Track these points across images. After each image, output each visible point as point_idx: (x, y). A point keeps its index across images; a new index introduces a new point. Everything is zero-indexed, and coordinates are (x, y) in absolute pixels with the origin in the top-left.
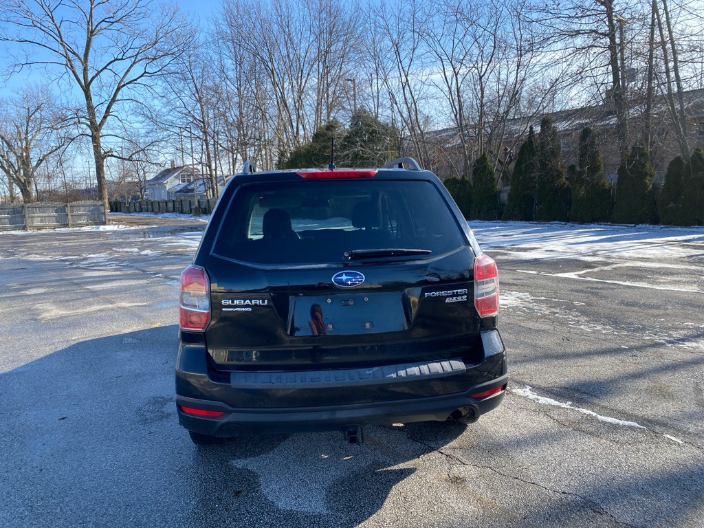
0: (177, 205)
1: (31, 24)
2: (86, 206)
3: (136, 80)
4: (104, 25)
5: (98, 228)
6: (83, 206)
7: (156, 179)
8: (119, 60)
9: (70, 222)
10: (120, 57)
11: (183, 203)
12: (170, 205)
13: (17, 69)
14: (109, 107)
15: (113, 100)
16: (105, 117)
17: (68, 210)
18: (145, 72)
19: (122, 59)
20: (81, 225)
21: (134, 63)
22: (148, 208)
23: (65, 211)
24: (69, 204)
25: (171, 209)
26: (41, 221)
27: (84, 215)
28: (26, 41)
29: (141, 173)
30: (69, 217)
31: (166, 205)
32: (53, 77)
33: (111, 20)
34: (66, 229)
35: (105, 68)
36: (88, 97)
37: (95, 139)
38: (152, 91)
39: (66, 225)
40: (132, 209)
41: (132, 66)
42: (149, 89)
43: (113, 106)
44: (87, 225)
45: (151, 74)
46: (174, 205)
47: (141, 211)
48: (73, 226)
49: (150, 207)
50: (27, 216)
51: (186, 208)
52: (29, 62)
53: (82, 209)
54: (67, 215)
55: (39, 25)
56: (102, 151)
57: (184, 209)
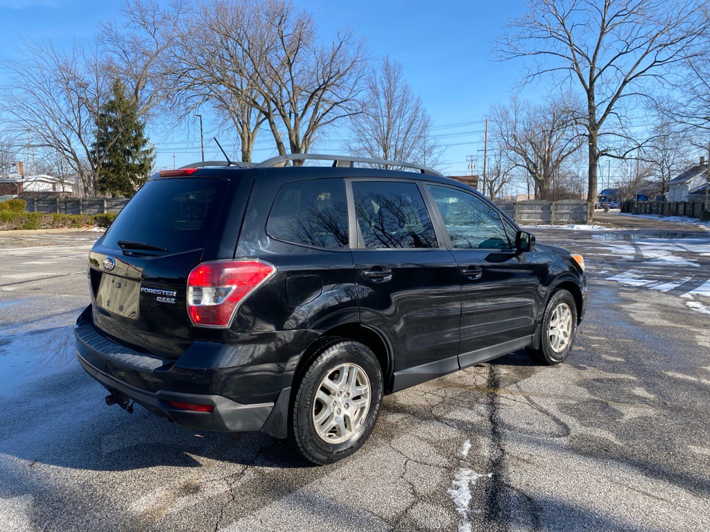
0: (689, 208)
1: (549, 35)
2: (570, 205)
3: (643, 72)
4: (617, 20)
5: (572, 227)
6: (567, 205)
7: (679, 178)
8: (623, 53)
9: (553, 220)
10: (624, 51)
11: (696, 206)
12: (681, 207)
13: (530, 79)
14: (611, 105)
15: (617, 96)
16: (605, 116)
17: (552, 208)
18: (655, 62)
19: (626, 52)
20: (563, 223)
21: (647, 53)
22: (658, 210)
23: (550, 209)
24: (554, 203)
25: (681, 213)
26: (528, 218)
27: (567, 213)
28: (541, 52)
29: (666, 172)
30: (553, 214)
31: (677, 208)
32: (557, 83)
33: (625, 12)
34: (548, 226)
35: (609, 65)
36: (591, 97)
37: (592, 139)
38: (663, 81)
39: (549, 223)
40: (643, 210)
41: (643, 56)
42: (659, 78)
43: (615, 104)
44: (569, 223)
45: (662, 63)
46: (685, 208)
47: (651, 212)
48: (555, 223)
49: (660, 209)
50: (517, 212)
51: (698, 211)
52: (540, 71)
53: (566, 207)
54: (551, 213)
55: (555, 35)
56: (597, 151)
57: (696, 212)
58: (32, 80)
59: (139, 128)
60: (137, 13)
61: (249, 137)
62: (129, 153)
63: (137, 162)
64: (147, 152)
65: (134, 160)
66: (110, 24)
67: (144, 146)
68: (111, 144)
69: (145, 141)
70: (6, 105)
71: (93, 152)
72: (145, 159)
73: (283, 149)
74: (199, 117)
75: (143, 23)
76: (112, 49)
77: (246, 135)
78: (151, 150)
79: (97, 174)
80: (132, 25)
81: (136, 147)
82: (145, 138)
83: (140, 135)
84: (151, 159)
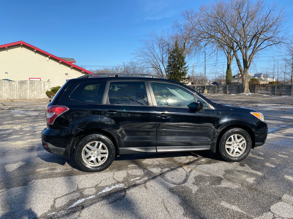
58: (149, 45)
59: (183, 58)
60: (186, 15)
61: (230, 58)
62: (179, 68)
63: (181, 72)
64: (186, 67)
65: (181, 71)
66: (176, 21)
67: (185, 65)
68: (172, 65)
69: (185, 63)
70: (141, 55)
71: (167, 69)
72: (185, 70)
73: (239, 62)
74: (204, 52)
75: (188, 18)
76: (177, 30)
77: (229, 57)
78: (187, 67)
79: (168, 77)
80: (184, 20)
81: (182, 66)
82: (185, 62)
83: (183, 61)
84: (187, 70)
